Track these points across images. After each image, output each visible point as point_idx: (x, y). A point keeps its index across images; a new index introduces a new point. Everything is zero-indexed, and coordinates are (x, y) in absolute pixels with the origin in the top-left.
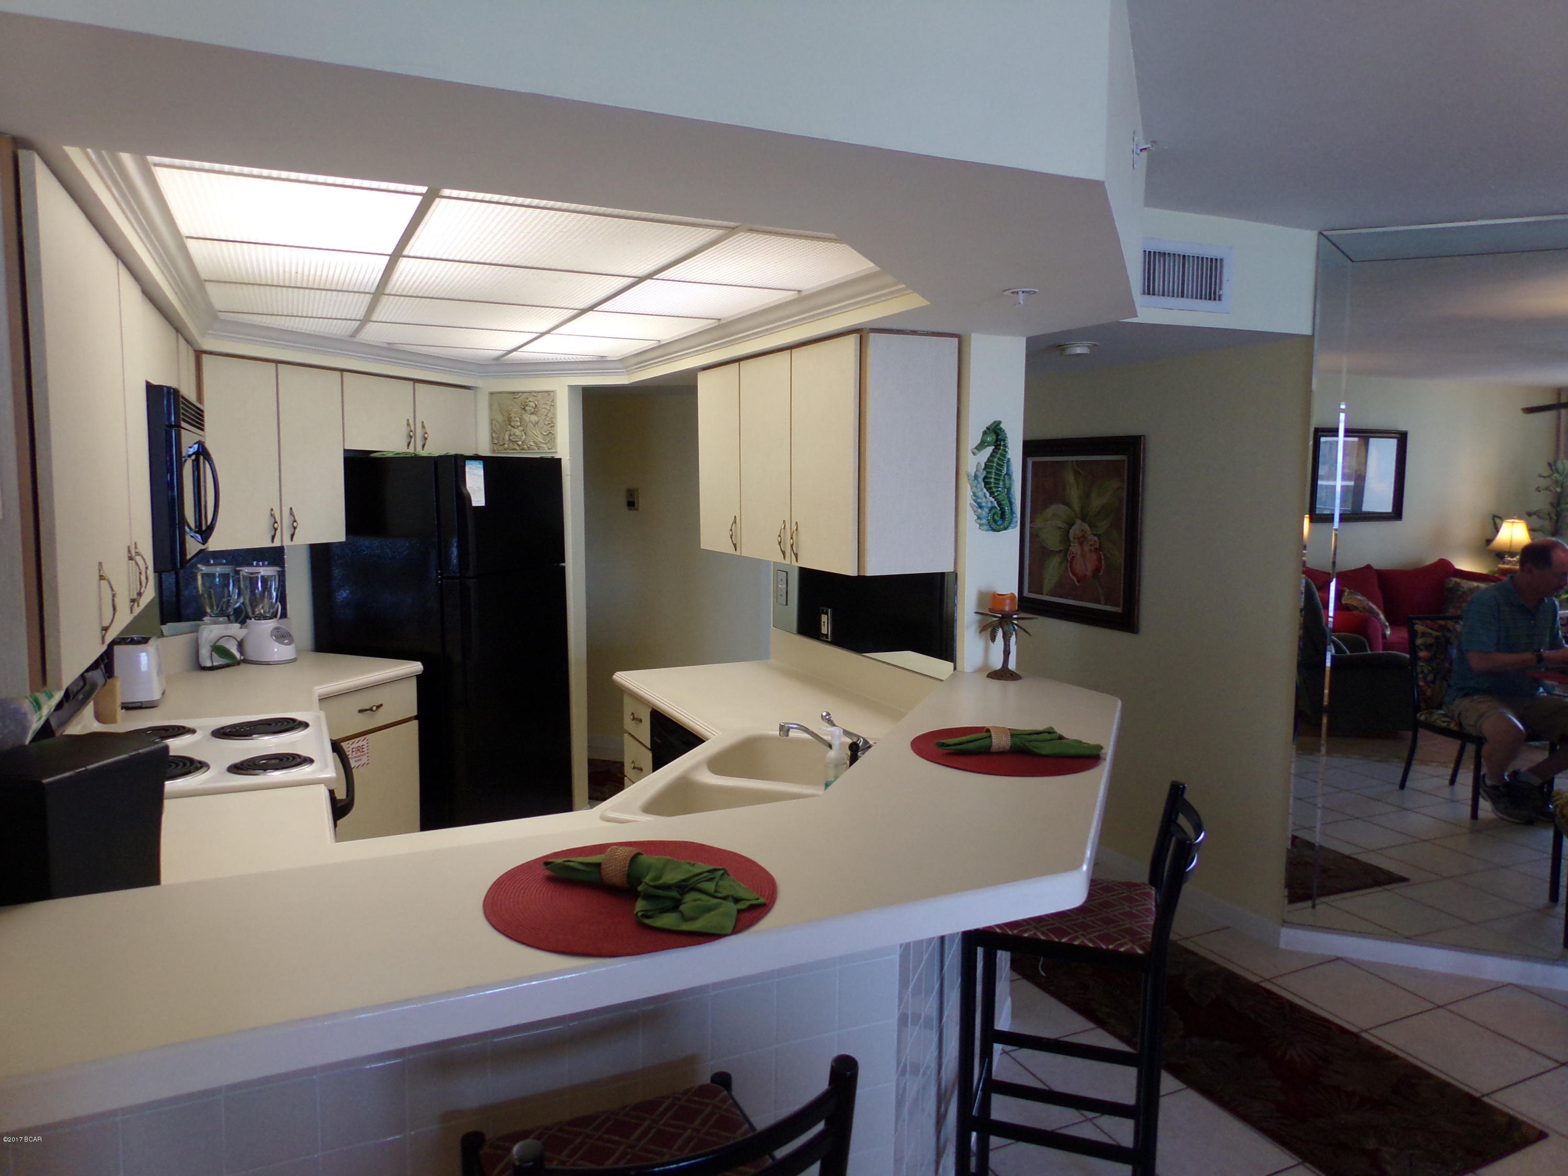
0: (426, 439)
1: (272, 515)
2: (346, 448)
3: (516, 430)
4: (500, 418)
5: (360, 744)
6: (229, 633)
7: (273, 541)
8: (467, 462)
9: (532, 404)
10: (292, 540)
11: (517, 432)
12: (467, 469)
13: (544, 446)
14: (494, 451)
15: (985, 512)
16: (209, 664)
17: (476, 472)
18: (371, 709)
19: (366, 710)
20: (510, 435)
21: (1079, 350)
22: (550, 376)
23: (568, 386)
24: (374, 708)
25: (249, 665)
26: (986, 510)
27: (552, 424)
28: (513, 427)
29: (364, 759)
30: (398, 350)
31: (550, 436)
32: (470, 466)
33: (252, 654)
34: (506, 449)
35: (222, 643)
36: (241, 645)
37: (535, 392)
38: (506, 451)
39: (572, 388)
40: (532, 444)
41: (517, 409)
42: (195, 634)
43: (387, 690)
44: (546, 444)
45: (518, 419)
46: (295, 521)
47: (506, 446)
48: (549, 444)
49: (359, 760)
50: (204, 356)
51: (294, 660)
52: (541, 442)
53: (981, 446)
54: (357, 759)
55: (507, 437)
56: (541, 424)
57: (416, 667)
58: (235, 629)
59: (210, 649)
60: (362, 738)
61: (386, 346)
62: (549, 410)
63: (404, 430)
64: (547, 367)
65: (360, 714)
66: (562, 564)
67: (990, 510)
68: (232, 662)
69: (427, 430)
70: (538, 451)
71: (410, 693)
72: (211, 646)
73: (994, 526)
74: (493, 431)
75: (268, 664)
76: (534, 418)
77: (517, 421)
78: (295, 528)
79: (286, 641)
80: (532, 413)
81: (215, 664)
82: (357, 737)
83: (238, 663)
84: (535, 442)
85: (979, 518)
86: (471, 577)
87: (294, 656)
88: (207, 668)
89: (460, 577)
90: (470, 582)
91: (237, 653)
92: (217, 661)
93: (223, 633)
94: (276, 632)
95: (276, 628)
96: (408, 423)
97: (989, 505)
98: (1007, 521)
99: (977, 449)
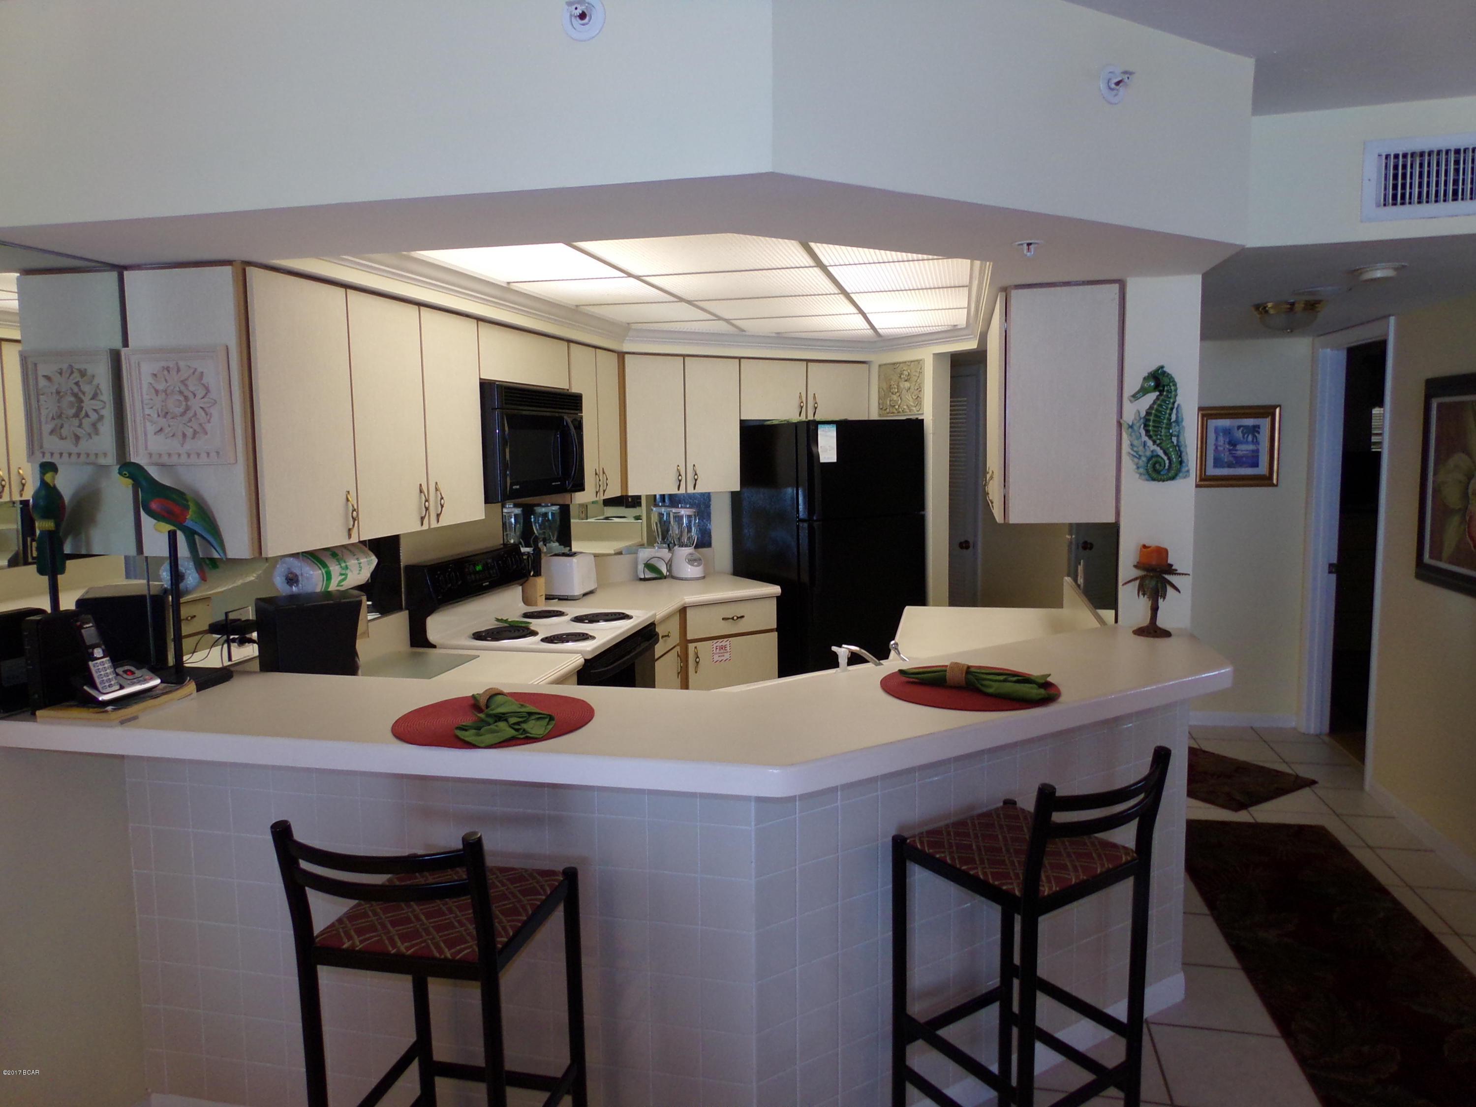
0: (816, 408)
1: (678, 469)
2: (742, 418)
3: (894, 396)
4: (885, 386)
5: (724, 644)
6: (658, 555)
7: (679, 490)
8: (819, 426)
9: (906, 373)
10: (694, 487)
11: (895, 397)
12: (819, 432)
13: (914, 409)
14: (880, 415)
15: (1143, 461)
16: (642, 577)
17: (829, 434)
18: (733, 618)
19: (728, 619)
20: (890, 401)
21: (1379, 274)
22: (920, 346)
23: (934, 354)
24: (735, 618)
25: (675, 581)
26: (1144, 459)
27: (920, 389)
28: (893, 393)
29: (727, 656)
30: (785, 338)
31: (918, 400)
32: (822, 429)
33: (675, 574)
34: (888, 413)
35: (653, 562)
36: (669, 565)
37: (908, 362)
38: (889, 415)
39: (937, 356)
40: (905, 407)
41: (896, 377)
42: (635, 555)
43: (748, 605)
44: (915, 407)
45: (896, 386)
46: (696, 474)
47: (888, 410)
48: (917, 407)
49: (721, 656)
50: (627, 356)
51: (704, 577)
52: (912, 406)
53: (1143, 391)
54: (720, 655)
55: (888, 402)
56: (912, 390)
57: (776, 590)
58: (665, 553)
59: (643, 566)
60: (726, 640)
61: (774, 335)
62: (919, 377)
63: (796, 401)
64: (920, 339)
65: (723, 622)
66: (922, 513)
67: (1149, 460)
68: (660, 577)
69: (818, 401)
70: (910, 413)
71: (771, 609)
72: (644, 564)
73: (1155, 475)
74: (879, 398)
75: (684, 579)
76: (907, 385)
77: (895, 388)
78: (696, 480)
79: (696, 564)
80: (906, 381)
81: (647, 577)
82: (716, 639)
83: (665, 577)
84: (907, 406)
85: (1138, 468)
86: (816, 521)
87: (702, 575)
88: (641, 579)
89: (809, 520)
90: (816, 524)
91: (664, 571)
92: (649, 575)
93: (654, 555)
94: (690, 557)
95: (691, 554)
96: (800, 397)
97: (1148, 454)
98: (1179, 471)
99: (1135, 397)
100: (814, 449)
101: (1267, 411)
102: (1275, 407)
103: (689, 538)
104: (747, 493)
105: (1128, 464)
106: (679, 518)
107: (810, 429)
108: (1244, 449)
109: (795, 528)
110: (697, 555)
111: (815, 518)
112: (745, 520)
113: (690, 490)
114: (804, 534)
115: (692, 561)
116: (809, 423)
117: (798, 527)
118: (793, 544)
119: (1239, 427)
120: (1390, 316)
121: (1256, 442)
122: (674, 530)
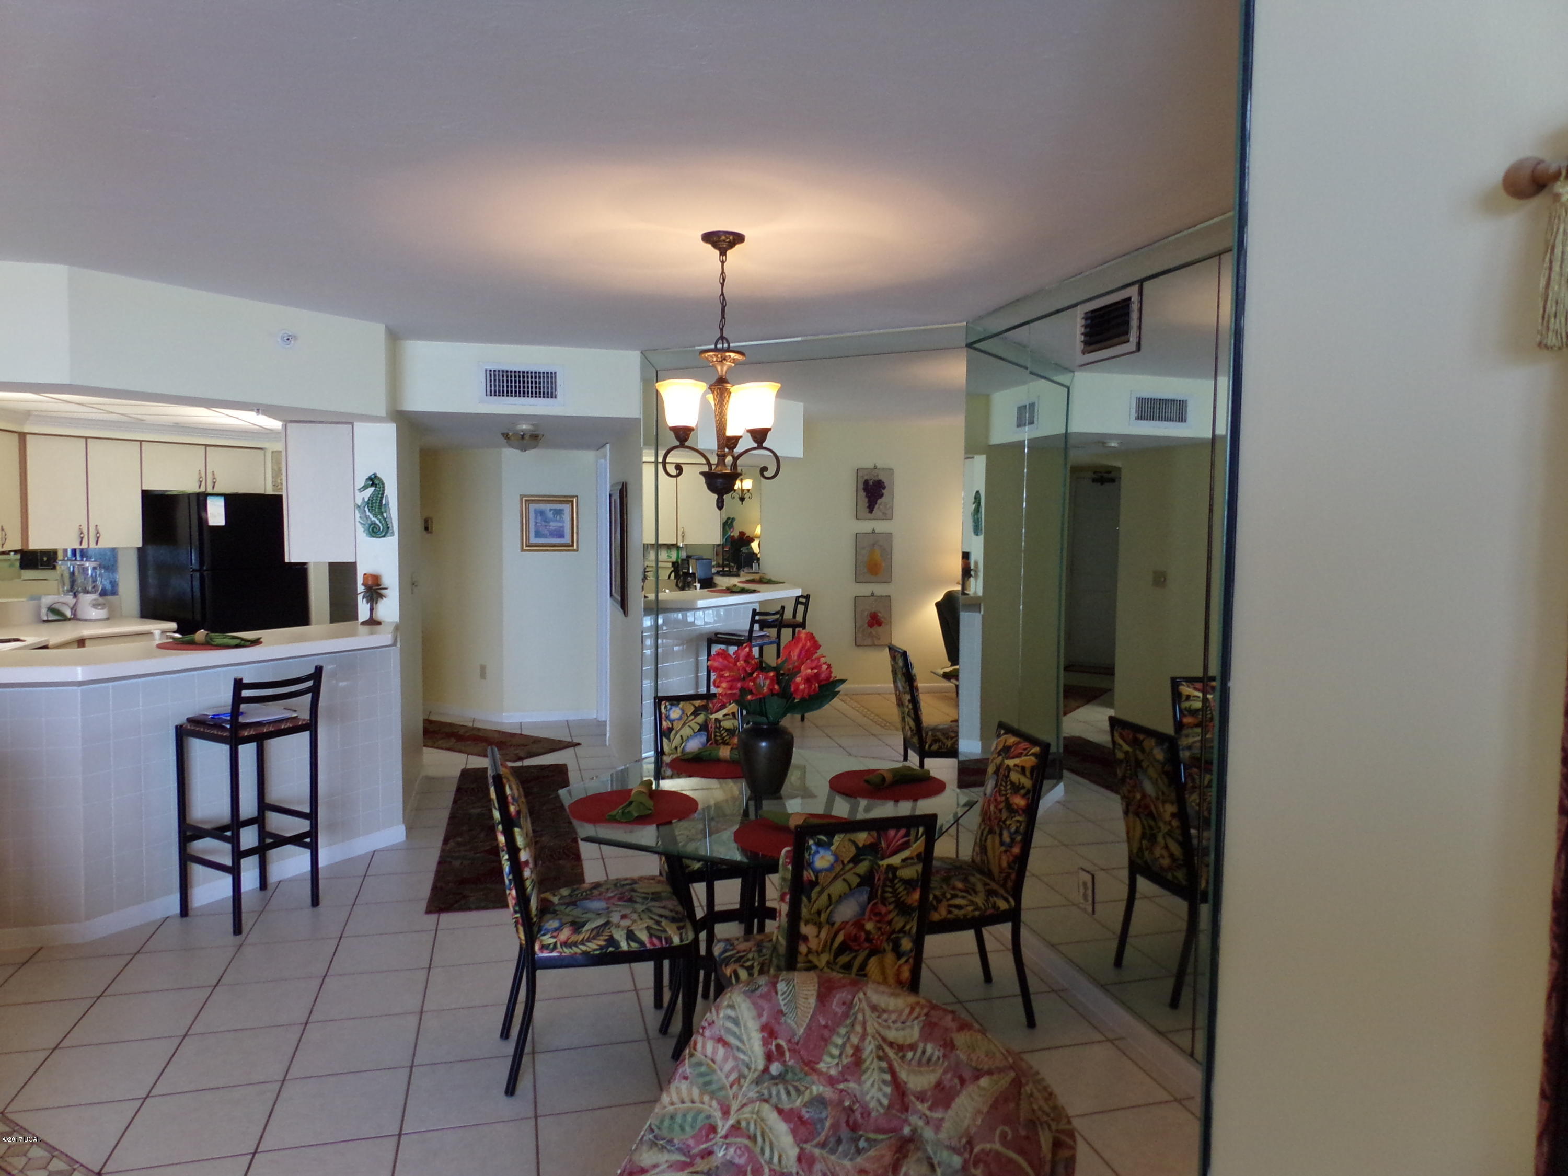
0: (214, 483)
1: (79, 527)
2: (144, 488)
4: (276, 468)
6: (61, 600)
7: (81, 545)
8: (211, 497)
10: (97, 543)
12: (210, 502)
14: (274, 490)
15: (368, 526)
16: (45, 619)
17: (218, 504)
25: (79, 622)
32: (213, 500)
33: (79, 616)
34: (279, 489)
35: (56, 606)
36: (74, 609)
42: (38, 601)
46: (98, 533)
47: (279, 486)
50: (28, 436)
51: (108, 619)
53: (365, 487)
55: (279, 481)
57: (172, 626)
58: (70, 599)
59: (47, 610)
63: (196, 477)
67: (371, 526)
68: (65, 619)
69: (216, 476)
72: (48, 608)
73: (373, 534)
74: (273, 478)
75: (86, 621)
78: (98, 538)
79: (100, 608)
81: (50, 619)
83: (70, 620)
85: (365, 530)
86: (206, 570)
87: (104, 617)
88: (44, 621)
89: (200, 570)
90: (205, 573)
91: (68, 614)
92: (52, 617)
93: (56, 600)
94: (94, 602)
95: (95, 600)
96: (200, 473)
97: (369, 522)
98: (387, 533)
99: (361, 490)
100: (203, 514)
101: (568, 500)
102: (573, 497)
103: (94, 587)
104: (151, 550)
105: (360, 529)
106: (85, 570)
107: (201, 500)
108: (553, 525)
109: (189, 578)
110: (101, 600)
111: (205, 568)
112: (151, 572)
113: (93, 545)
114: (197, 583)
115: (95, 605)
116: (198, 495)
117: (192, 575)
118: (189, 590)
119: (551, 510)
120: (605, 444)
121: (561, 521)
122: (80, 579)
